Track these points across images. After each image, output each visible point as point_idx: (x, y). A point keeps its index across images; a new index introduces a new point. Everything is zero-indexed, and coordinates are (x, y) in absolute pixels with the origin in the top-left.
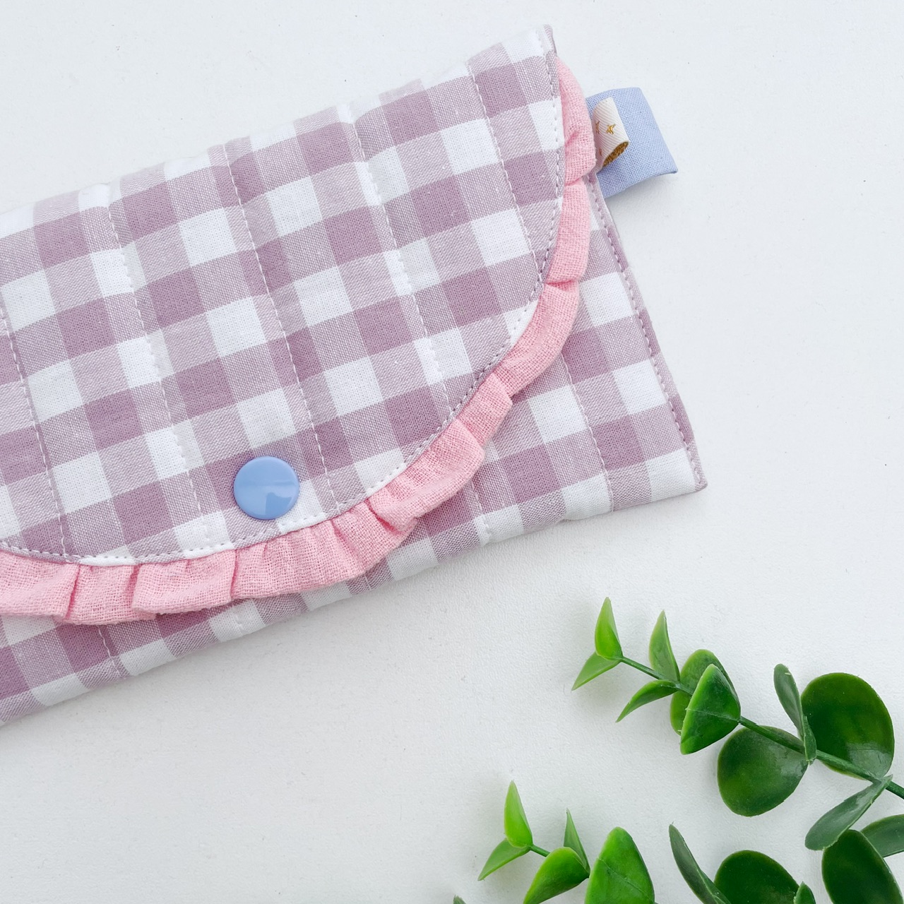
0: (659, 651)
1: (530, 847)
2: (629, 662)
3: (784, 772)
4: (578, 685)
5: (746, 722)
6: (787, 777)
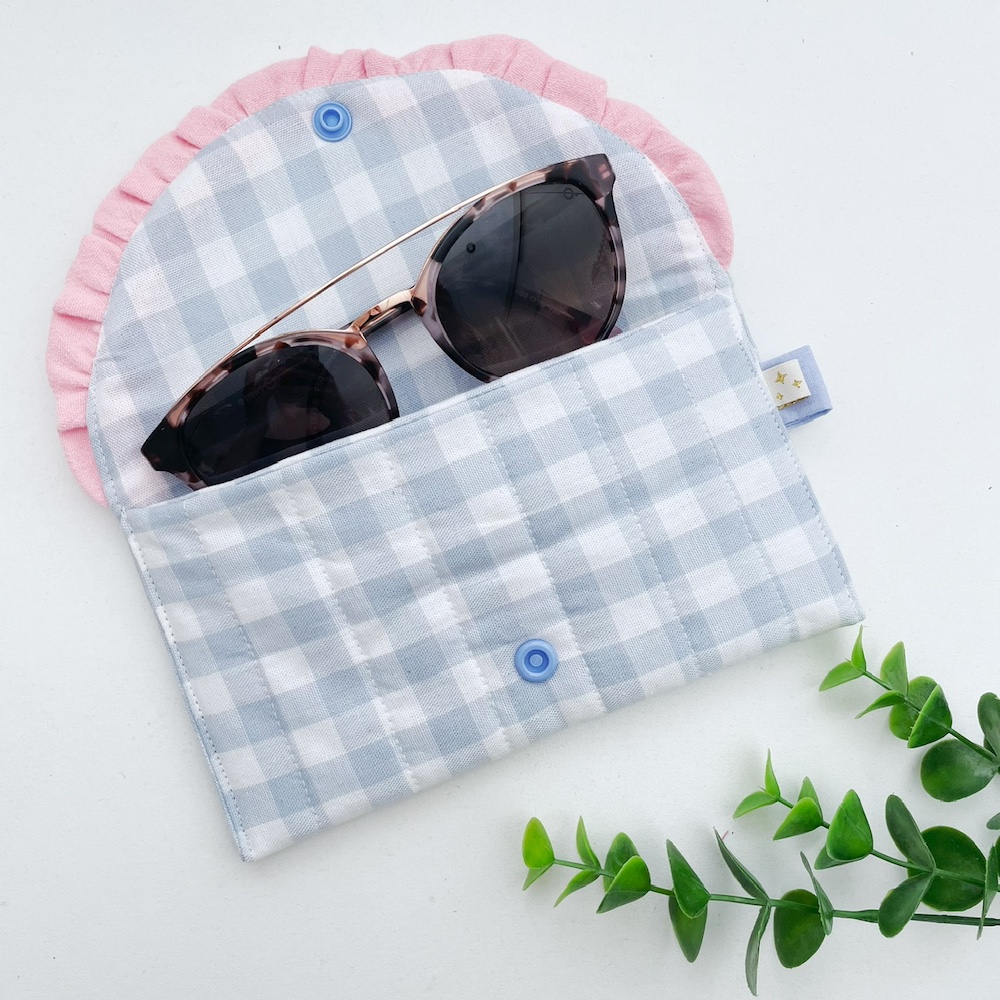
0: (891, 671)
1: (779, 799)
2: (870, 676)
3: (976, 774)
4: (822, 688)
5: (955, 734)
6: (980, 778)
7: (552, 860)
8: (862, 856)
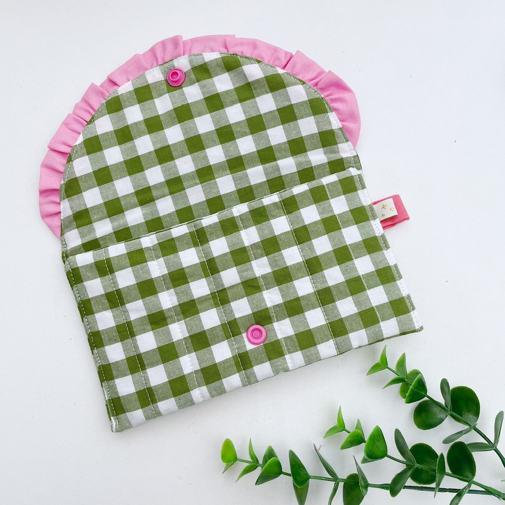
0: (400, 367)
2: (389, 369)
4: (368, 374)
5: (428, 397)
6: (440, 419)
7: (236, 459)
8: (382, 457)
